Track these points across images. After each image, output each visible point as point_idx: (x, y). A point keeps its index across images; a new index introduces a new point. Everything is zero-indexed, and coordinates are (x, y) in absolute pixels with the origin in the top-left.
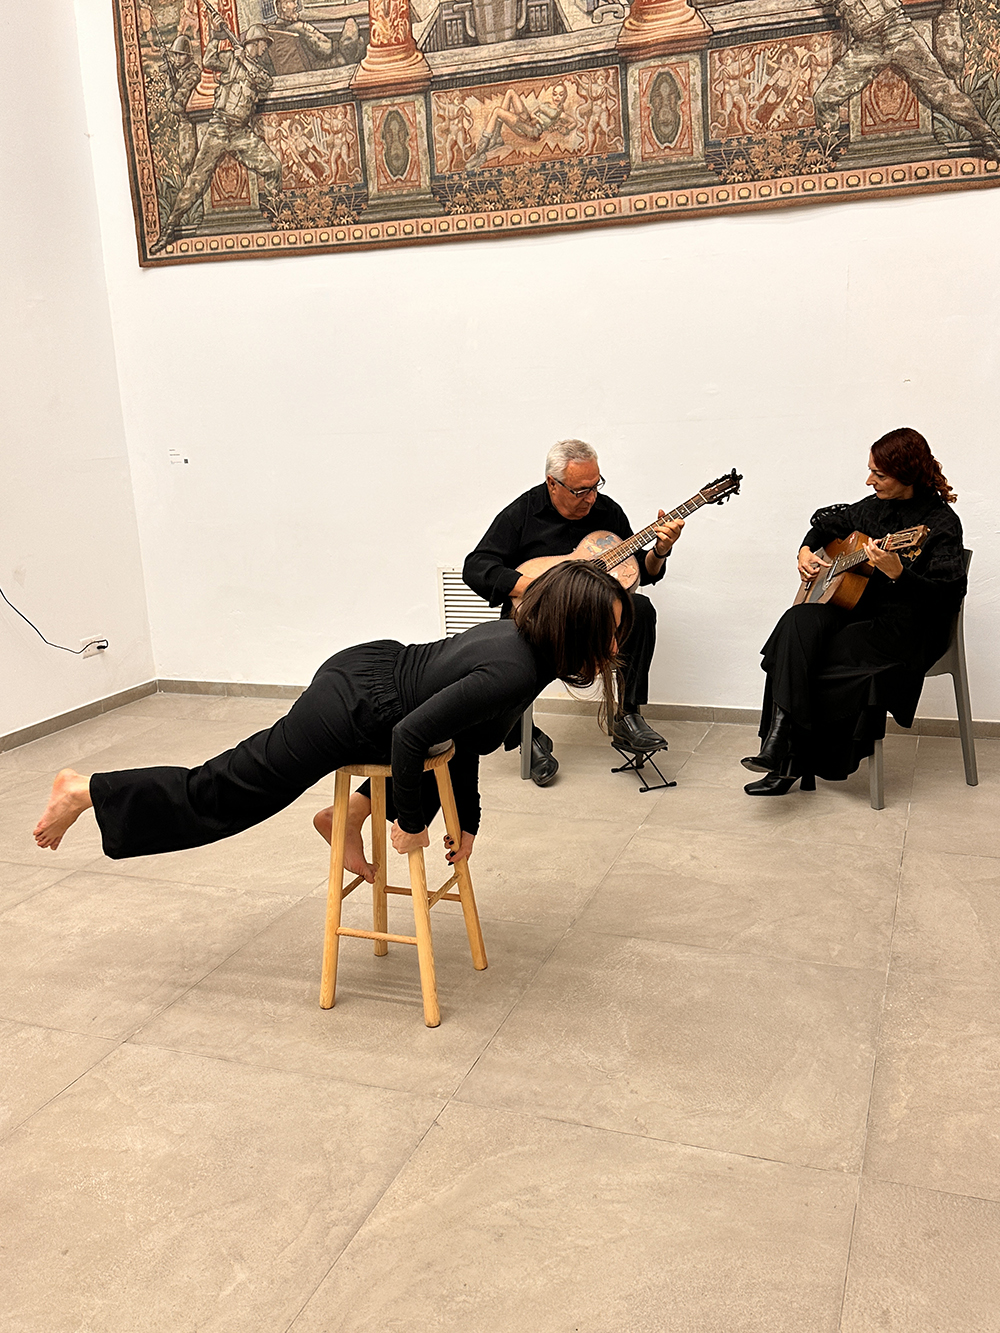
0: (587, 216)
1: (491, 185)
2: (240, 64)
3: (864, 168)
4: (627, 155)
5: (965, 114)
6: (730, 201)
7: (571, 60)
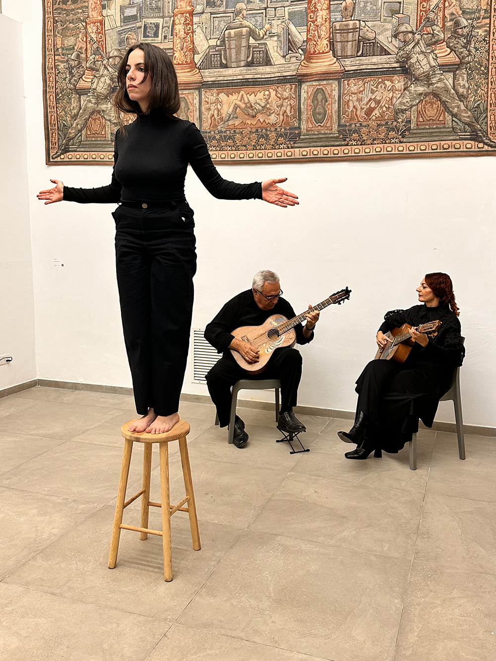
0: (278, 157)
1: (230, 138)
2: (105, 68)
3: (417, 142)
4: (299, 128)
5: (468, 119)
6: (350, 154)
7: (273, 79)
